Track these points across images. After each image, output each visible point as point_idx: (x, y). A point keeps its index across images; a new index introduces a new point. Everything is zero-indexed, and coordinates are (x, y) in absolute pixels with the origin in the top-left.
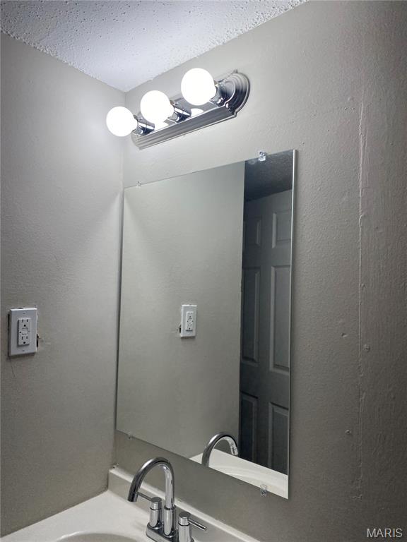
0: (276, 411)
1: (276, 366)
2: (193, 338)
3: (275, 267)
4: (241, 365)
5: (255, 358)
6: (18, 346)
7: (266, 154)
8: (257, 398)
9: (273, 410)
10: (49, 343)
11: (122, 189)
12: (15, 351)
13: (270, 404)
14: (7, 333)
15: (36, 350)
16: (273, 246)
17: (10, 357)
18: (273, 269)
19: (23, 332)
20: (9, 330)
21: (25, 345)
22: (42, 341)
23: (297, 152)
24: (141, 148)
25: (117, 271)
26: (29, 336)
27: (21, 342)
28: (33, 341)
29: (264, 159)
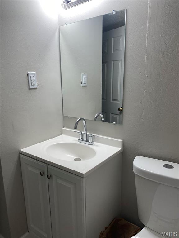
0: (113, 116)
1: (113, 100)
2: (86, 86)
3: (113, 61)
4: (102, 101)
5: (105, 98)
6: (32, 85)
7: (116, 11)
8: (106, 112)
9: (112, 116)
10: (40, 85)
11: (58, 27)
12: (31, 87)
13: (111, 114)
14: (27, 80)
15: (37, 87)
16: (113, 52)
17: (30, 89)
18: (112, 62)
19: (33, 80)
20: (28, 79)
21: (34, 85)
22: (38, 84)
23: (127, 10)
24: (65, 9)
25: (59, 60)
26: (34, 82)
27: (32, 84)
28: (35, 84)
29: (115, 13)
